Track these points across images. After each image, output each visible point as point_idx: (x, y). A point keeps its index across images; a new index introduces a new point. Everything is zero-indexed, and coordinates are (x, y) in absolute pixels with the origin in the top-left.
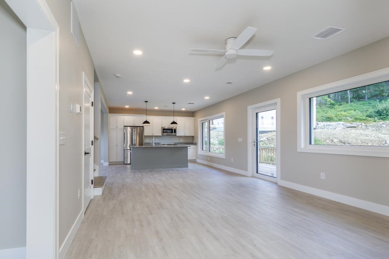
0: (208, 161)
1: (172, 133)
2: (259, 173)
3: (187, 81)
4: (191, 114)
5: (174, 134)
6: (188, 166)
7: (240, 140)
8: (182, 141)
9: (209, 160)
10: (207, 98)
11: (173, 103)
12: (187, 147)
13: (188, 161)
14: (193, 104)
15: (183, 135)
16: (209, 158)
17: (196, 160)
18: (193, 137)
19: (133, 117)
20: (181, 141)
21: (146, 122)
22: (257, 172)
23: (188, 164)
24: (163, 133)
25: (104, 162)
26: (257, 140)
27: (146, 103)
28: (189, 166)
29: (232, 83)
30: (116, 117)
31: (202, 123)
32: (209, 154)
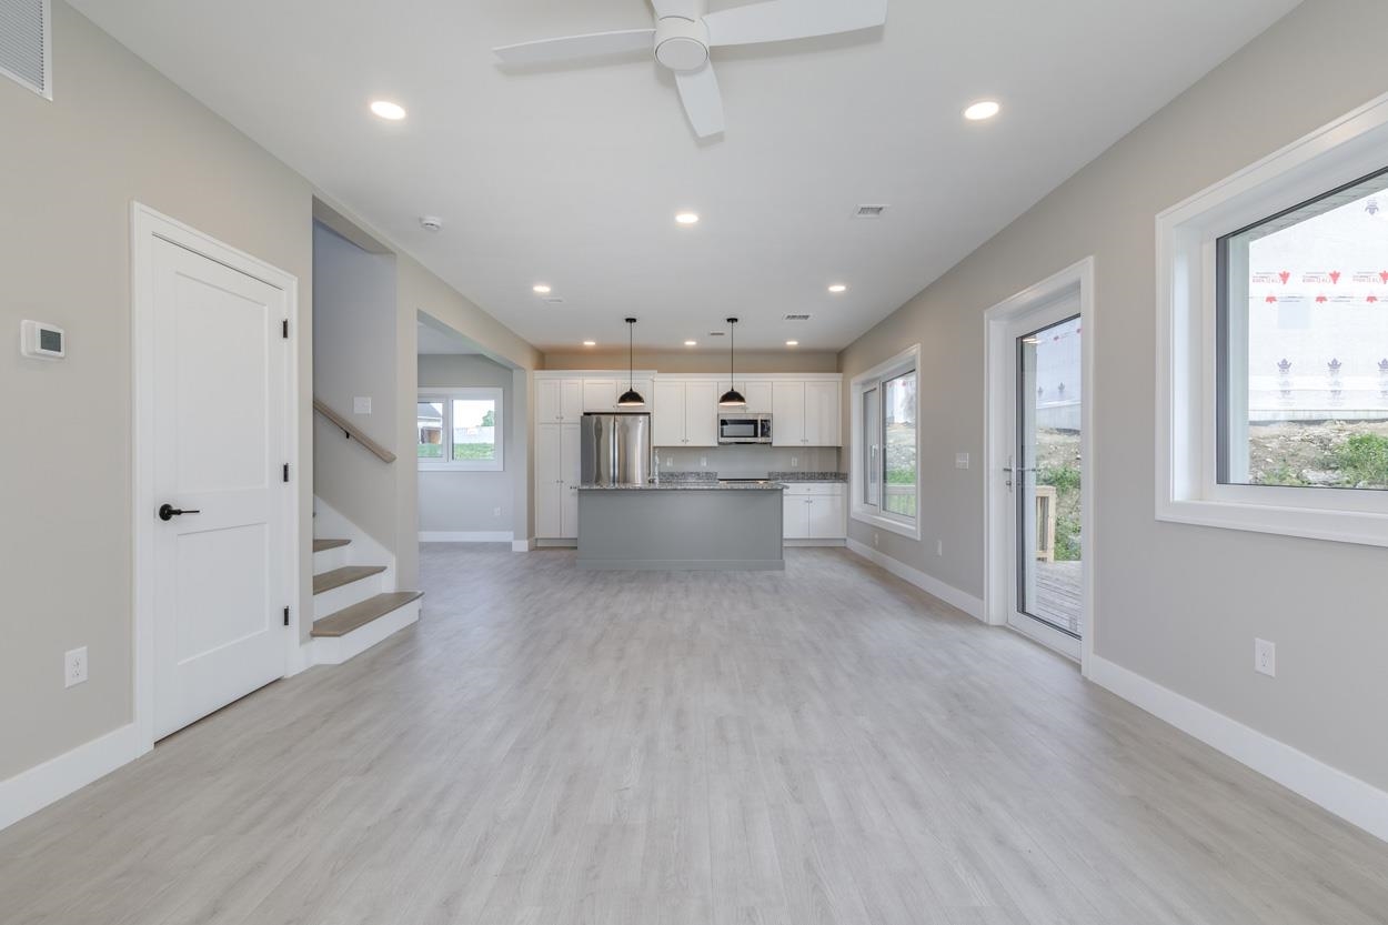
0: (876, 549)
1: (756, 435)
2: (1027, 611)
5: (760, 440)
6: (784, 563)
7: (961, 461)
8: (795, 465)
9: (877, 542)
10: (837, 289)
11: (727, 320)
13: (785, 544)
15: (798, 443)
16: (877, 536)
17: (845, 540)
18: (838, 448)
19: (613, 381)
21: (631, 396)
22: (1022, 609)
24: (723, 436)
25: (515, 539)
26: (1021, 463)
27: (629, 324)
28: (787, 565)
30: (558, 382)
31: (866, 395)
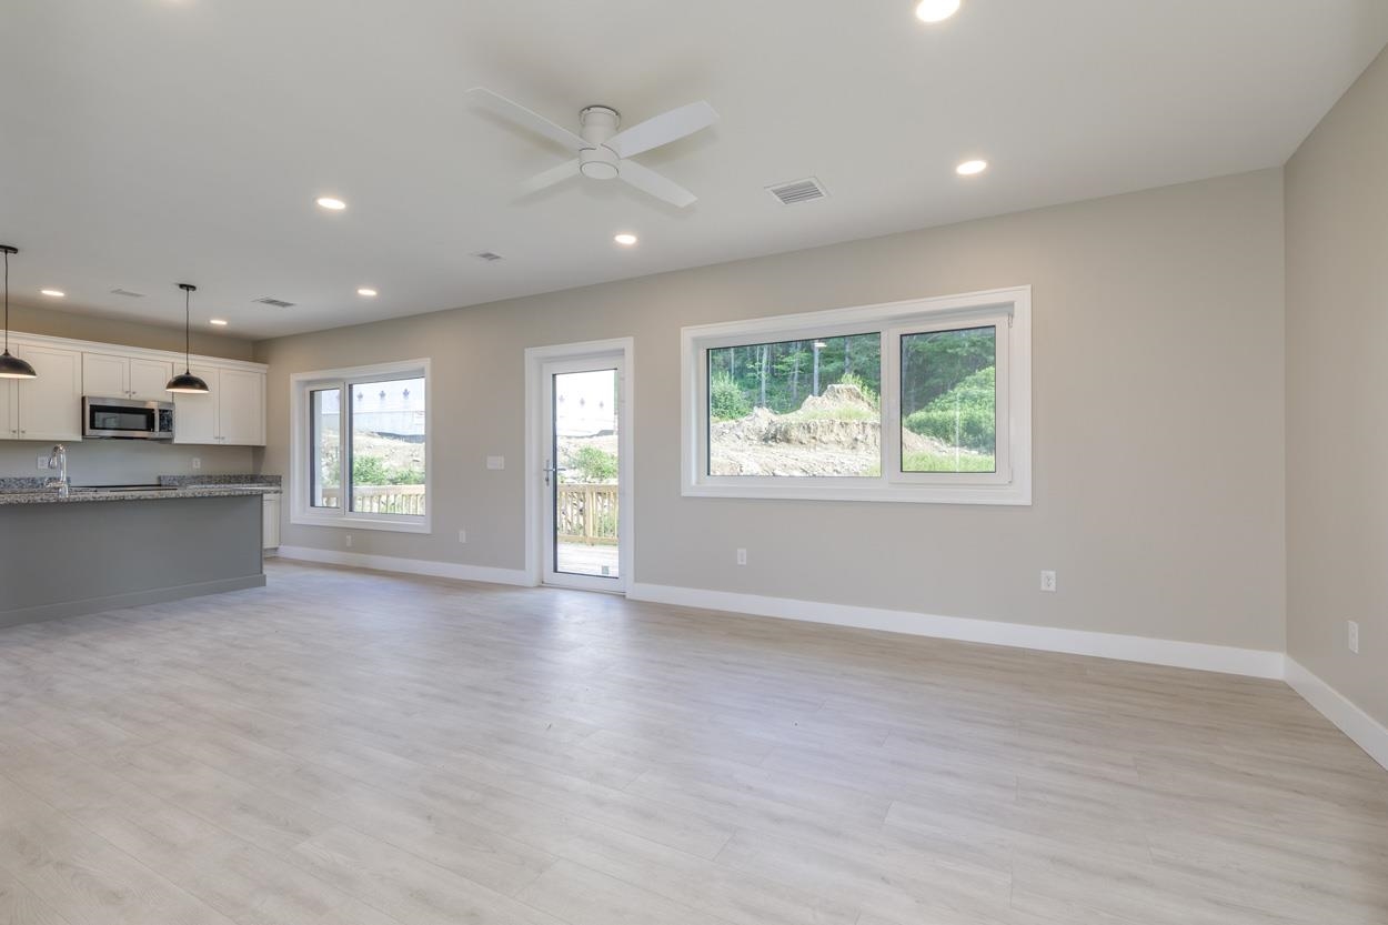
0: (348, 550)
1: (152, 429)
2: (559, 570)
3: (332, 204)
4: (251, 347)
5: (164, 435)
6: (265, 576)
7: (496, 463)
8: (196, 465)
9: (350, 543)
10: (367, 293)
11: (182, 286)
12: (262, 495)
13: (264, 557)
14: (288, 308)
15: (209, 440)
17: (276, 549)
18: (257, 451)
20: (194, 466)
21: (8, 364)
22: (555, 570)
23: (265, 572)
24: (93, 427)
26: (555, 465)
28: (268, 579)
29: (497, 257)
31: (312, 393)
32: (350, 520)
